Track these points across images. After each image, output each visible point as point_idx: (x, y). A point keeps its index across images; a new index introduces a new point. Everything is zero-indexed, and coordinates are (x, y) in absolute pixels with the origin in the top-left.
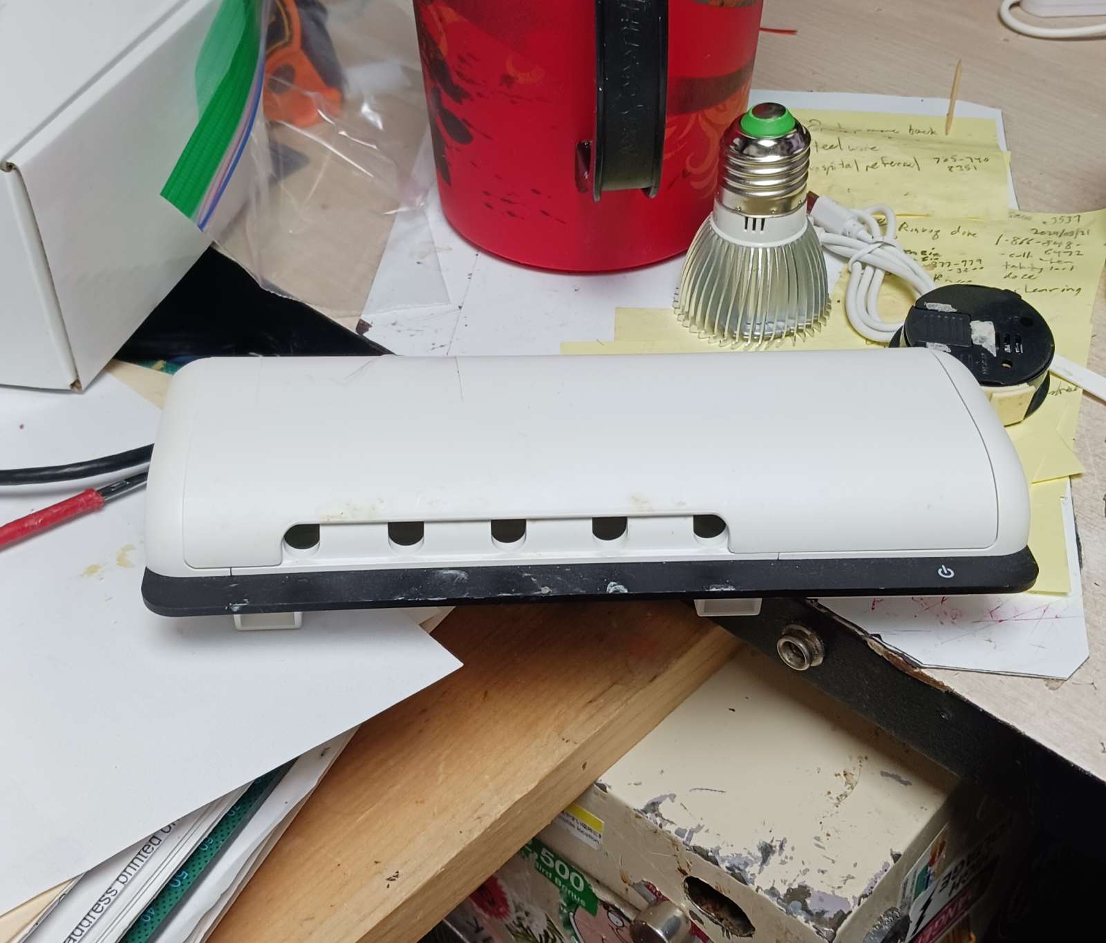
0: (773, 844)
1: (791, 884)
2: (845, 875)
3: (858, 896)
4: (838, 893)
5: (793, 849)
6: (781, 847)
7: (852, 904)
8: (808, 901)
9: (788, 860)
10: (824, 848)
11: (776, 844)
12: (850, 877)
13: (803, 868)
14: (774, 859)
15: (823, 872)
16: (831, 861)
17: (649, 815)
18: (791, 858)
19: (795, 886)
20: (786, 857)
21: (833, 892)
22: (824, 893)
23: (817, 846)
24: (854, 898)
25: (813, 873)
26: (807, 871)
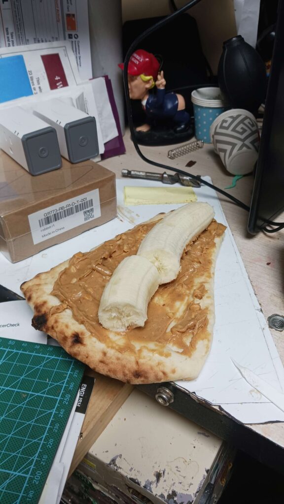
0: (161, 472)
1: (169, 491)
2: (189, 483)
3: (195, 492)
4: (187, 492)
5: (168, 473)
6: (164, 473)
7: (193, 497)
8: (176, 498)
9: (167, 480)
10: (180, 471)
12: (191, 484)
14: (162, 479)
15: (180, 483)
16: (183, 477)
17: (112, 466)
18: (168, 478)
19: (171, 492)
20: (166, 478)
21: (185, 492)
22: (182, 494)
23: (177, 470)
24: (194, 494)
25: (177, 484)
26: (174, 483)
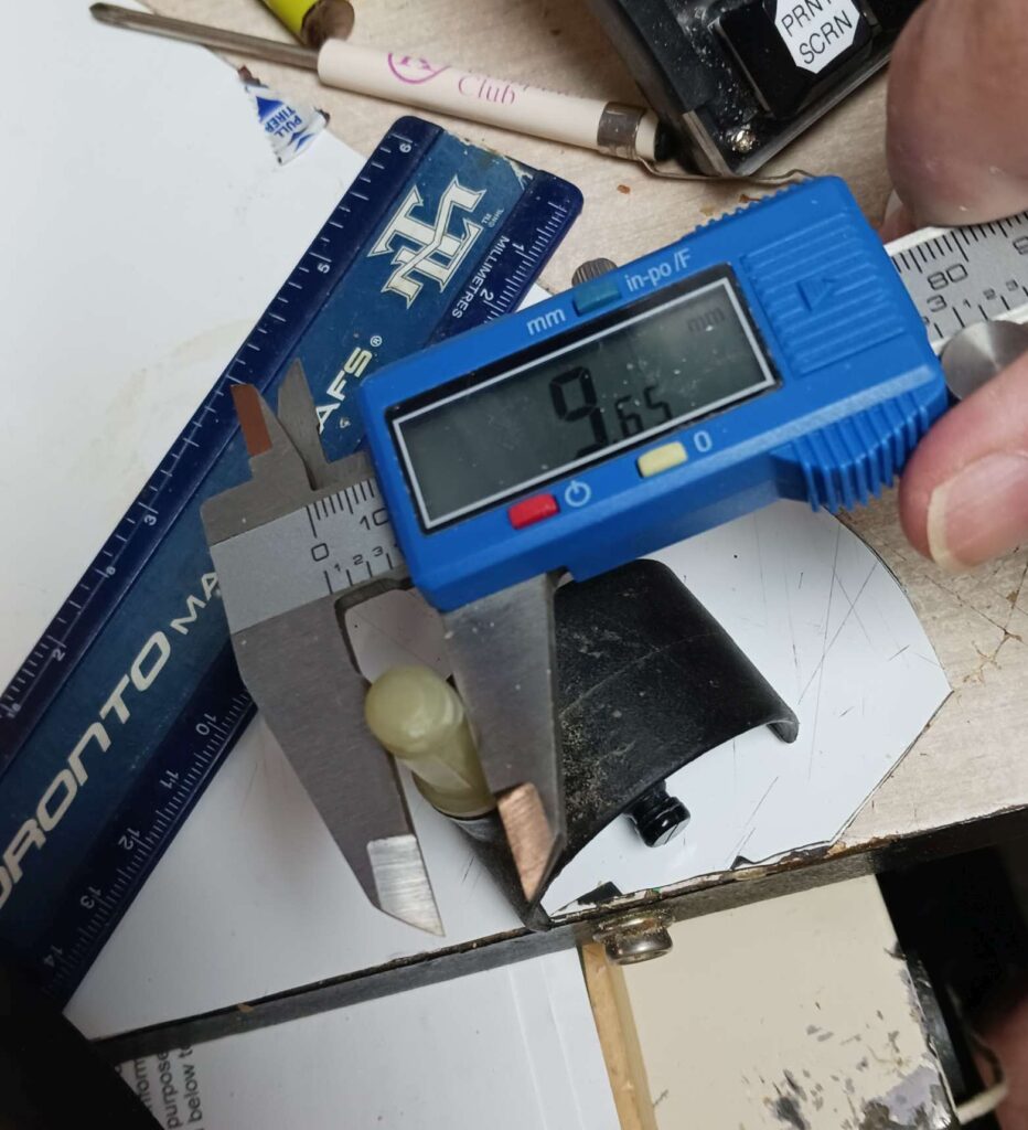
0: (784, 1094)
1: (857, 1120)
2: (887, 1040)
3: (925, 1049)
4: (907, 1071)
5: (807, 1074)
6: (793, 1085)
7: (931, 1066)
8: (894, 1118)
9: (820, 1094)
10: (830, 1035)
11: (786, 1090)
12: (893, 1036)
13: (842, 1084)
14: (806, 1110)
15: (864, 1064)
16: (855, 1041)
18: (819, 1087)
19: (862, 1117)
20: (814, 1094)
21: (900, 1075)
22: (896, 1089)
23: (822, 1038)
24: (924, 1056)
25: (858, 1078)
26: (849, 1083)
